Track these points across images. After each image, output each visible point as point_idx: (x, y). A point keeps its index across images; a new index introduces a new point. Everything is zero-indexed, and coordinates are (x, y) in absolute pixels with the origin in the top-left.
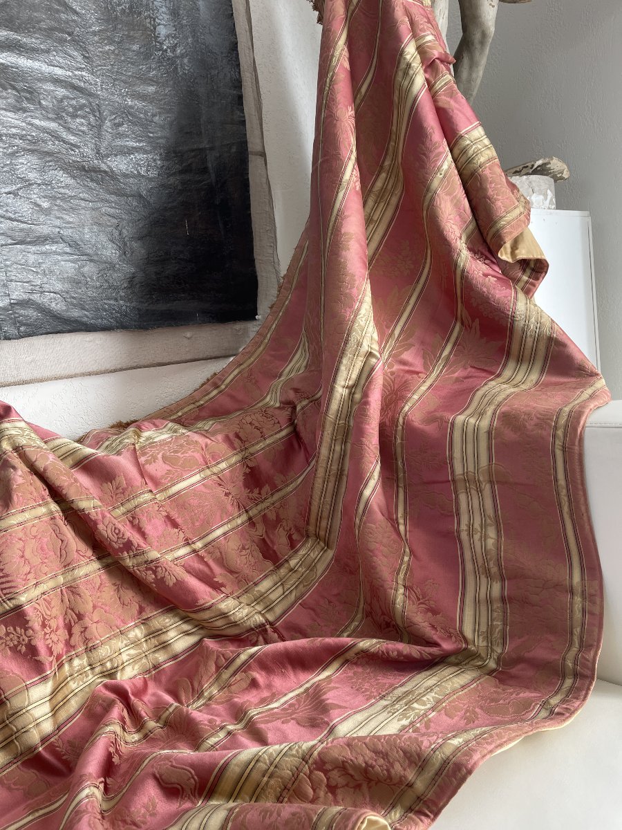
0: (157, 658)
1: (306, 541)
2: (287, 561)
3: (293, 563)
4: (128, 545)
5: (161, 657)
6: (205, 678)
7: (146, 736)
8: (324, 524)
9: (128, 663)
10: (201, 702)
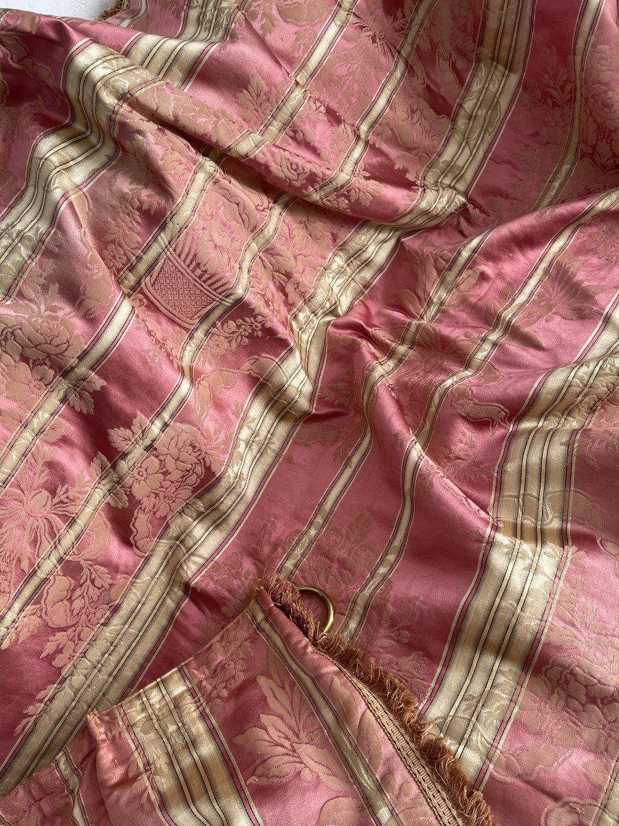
0: (363, 277)
1: (477, 68)
2: (460, 106)
3: (468, 105)
4: (312, 179)
5: (367, 274)
6: (428, 285)
7: (400, 361)
9: (340, 293)
10: (433, 310)
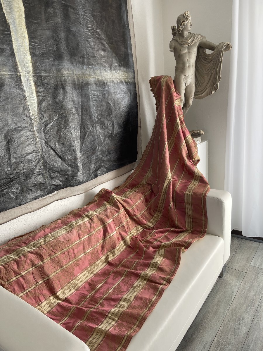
1: (156, 212)
3: (155, 216)
4: (135, 215)
5: (138, 232)
8: (160, 209)
9: (135, 233)
10: (148, 238)
